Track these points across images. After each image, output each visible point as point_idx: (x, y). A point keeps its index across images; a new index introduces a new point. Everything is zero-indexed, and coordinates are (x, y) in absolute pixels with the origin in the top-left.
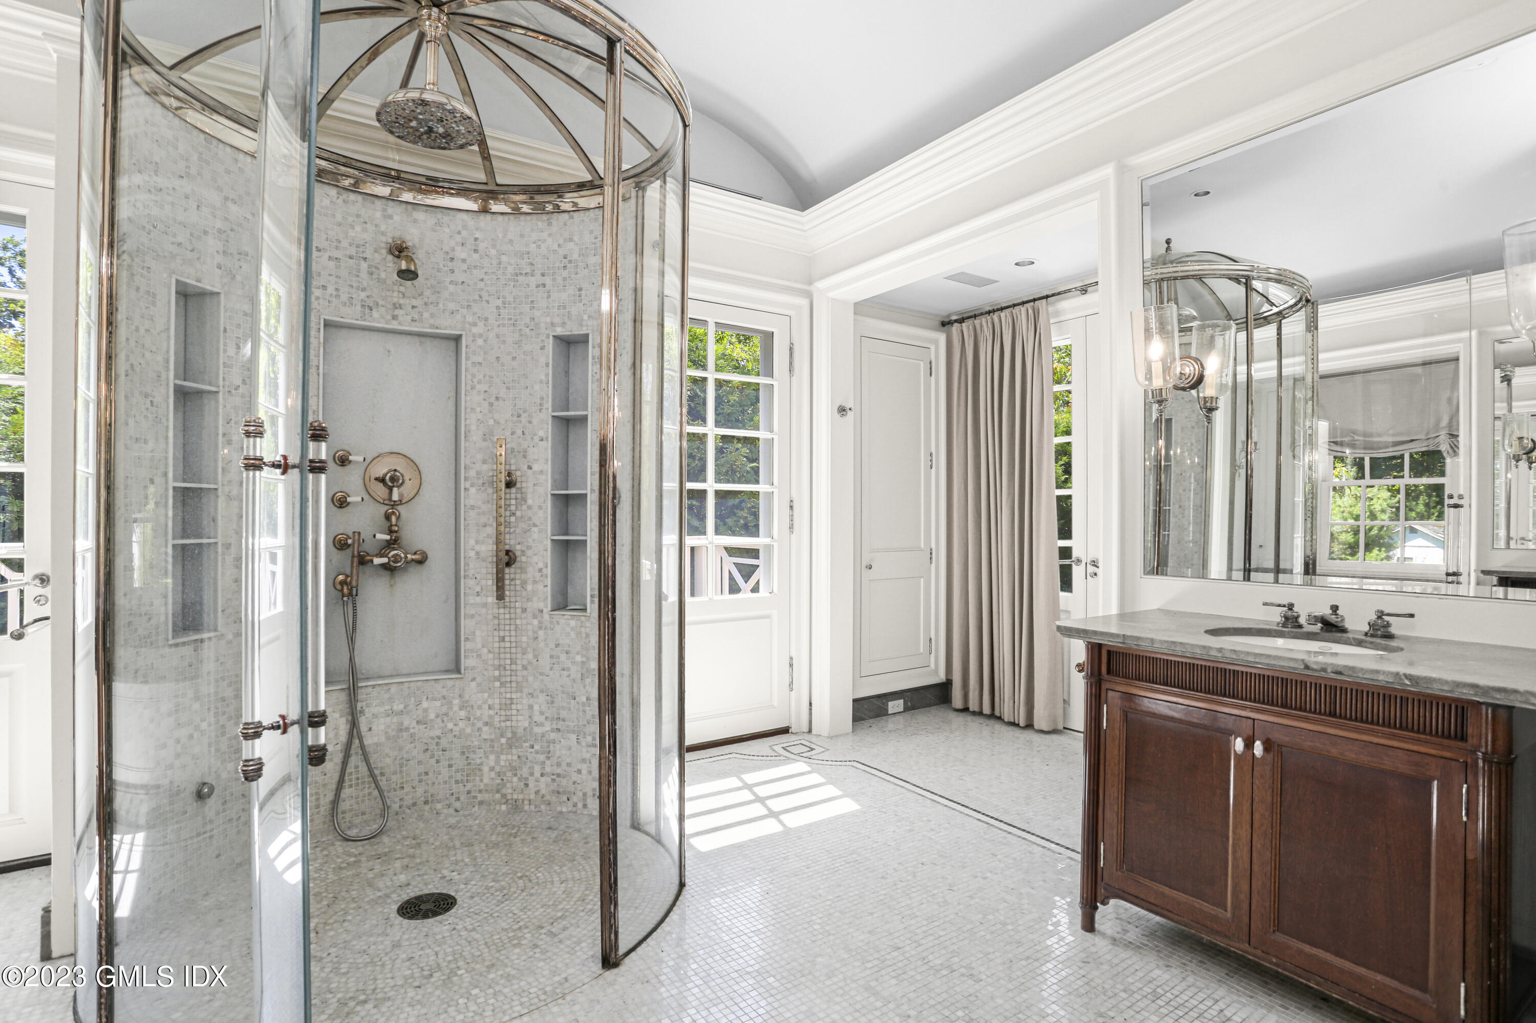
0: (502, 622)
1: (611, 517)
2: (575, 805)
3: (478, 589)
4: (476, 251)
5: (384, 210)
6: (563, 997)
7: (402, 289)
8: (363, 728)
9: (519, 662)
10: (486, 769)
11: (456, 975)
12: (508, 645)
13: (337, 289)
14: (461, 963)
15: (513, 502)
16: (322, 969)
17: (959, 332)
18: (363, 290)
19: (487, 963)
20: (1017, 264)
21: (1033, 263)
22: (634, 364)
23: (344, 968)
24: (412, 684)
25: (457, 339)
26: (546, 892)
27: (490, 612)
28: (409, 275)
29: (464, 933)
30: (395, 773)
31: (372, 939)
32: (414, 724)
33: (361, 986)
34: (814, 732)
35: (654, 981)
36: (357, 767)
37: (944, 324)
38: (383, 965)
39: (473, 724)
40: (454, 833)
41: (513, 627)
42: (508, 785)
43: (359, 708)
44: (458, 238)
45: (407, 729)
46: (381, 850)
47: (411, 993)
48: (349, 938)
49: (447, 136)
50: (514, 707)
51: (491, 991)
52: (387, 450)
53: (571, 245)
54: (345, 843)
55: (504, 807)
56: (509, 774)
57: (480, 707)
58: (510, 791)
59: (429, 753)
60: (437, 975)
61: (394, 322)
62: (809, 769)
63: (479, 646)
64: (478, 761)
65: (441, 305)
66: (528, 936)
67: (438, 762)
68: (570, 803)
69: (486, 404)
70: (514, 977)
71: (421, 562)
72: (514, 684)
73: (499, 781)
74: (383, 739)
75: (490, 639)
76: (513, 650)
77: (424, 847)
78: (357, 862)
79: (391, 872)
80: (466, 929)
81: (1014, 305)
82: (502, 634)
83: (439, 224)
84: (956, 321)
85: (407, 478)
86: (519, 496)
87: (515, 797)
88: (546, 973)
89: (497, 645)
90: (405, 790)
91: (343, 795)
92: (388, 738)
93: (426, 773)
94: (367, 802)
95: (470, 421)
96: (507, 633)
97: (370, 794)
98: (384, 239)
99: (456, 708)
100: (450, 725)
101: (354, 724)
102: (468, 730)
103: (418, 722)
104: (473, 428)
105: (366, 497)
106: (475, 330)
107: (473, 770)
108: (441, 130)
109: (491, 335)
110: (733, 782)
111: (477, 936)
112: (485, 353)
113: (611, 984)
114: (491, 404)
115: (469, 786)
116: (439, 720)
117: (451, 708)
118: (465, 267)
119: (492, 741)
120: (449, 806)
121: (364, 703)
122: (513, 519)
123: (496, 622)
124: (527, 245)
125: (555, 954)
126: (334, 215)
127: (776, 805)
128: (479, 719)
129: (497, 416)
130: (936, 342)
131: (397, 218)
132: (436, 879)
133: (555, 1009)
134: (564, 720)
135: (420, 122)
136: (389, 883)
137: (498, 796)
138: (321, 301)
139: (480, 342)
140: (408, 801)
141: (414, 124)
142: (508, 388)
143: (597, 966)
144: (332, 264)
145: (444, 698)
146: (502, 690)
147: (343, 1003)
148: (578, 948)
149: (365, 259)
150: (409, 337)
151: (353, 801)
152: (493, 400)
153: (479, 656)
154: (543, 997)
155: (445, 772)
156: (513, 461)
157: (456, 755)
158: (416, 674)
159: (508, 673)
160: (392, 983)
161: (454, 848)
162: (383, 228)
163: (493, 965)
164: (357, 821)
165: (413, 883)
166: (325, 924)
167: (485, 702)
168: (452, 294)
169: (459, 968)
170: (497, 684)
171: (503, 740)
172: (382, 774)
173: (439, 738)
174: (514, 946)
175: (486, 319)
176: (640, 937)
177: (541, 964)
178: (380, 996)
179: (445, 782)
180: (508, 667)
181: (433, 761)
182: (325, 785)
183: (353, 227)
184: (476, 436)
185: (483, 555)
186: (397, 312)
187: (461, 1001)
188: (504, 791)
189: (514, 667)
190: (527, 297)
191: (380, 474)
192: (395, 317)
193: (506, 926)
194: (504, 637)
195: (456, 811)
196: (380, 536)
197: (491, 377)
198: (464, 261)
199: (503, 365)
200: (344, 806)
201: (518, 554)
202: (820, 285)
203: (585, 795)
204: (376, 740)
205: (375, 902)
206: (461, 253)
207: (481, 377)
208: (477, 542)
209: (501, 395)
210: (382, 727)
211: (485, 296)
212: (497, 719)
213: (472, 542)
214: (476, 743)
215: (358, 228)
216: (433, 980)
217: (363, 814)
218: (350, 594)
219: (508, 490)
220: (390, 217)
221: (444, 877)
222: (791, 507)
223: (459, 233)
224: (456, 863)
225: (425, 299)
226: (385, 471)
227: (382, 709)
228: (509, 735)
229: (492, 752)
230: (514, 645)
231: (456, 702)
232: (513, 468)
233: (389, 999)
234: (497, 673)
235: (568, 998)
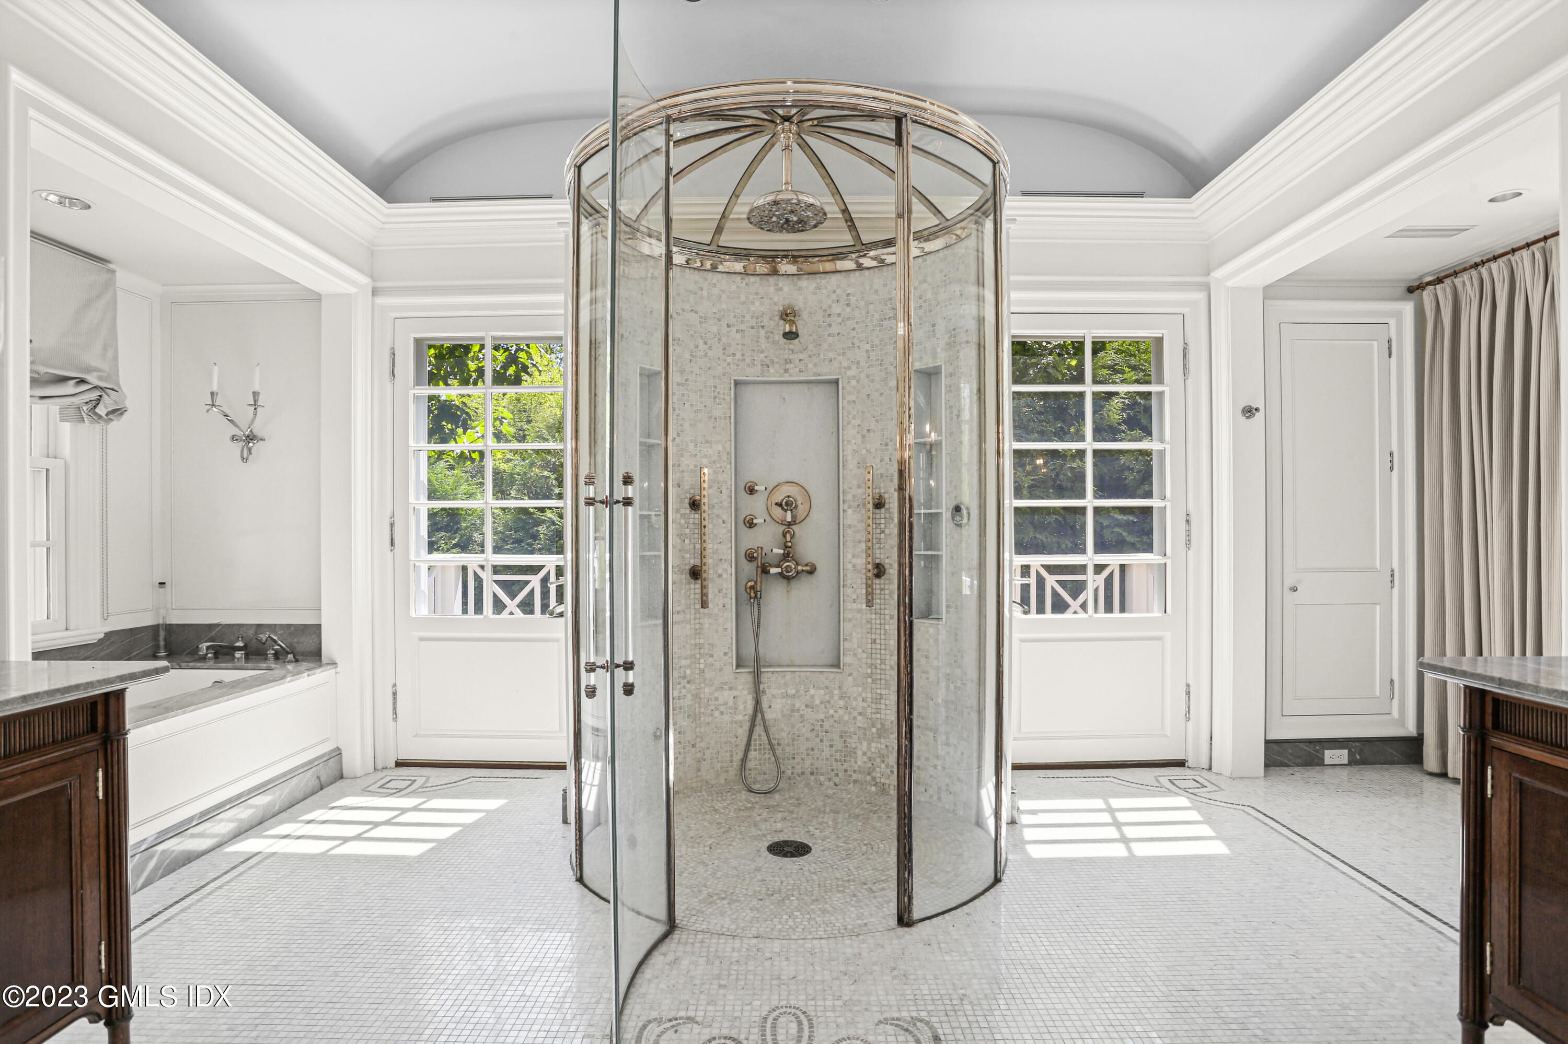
0: (874, 626)
1: (907, 534)
2: (931, 797)
3: (854, 597)
4: (848, 305)
5: (776, 285)
6: (857, 936)
7: (791, 347)
8: (765, 705)
9: (887, 662)
10: (859, 753)
11: (789, 899)
12: (878, 647)
13: (743, 355)
14: (796, 893)
15: (883, 521)
16: (706, 871)
17: (1432, 297)
18: (762, 352)
19: (814, 898)
20: (1491, 201)
21: (1520, 194)
22: (979, 390)
23: (719, 874)
24: (802, 674)
25: (836, 382)
26: (881, 860)
27: (864, 617)
28: (791, 336)
29: (806, 873)
30: (788, 745)
31: (743, 861)
32: (803, 707)
33: (725, 889)
34: (1214, 769)
35: (935, 946)
36: (760, 735)
37: (1411, 290)
38: (744, 880)
39: (850, 713)
40: (829, 801)
41: (882, 632)
42: (878, 770)
43: (761, 689)
44: (834, 297)
45: (798, 710)
46: (772, 802)
47: (755, 902)
48: (729, 856)
49: (800, 221)
50: (883, 701)
51: (808, 916)
52: (784, 480)
53: (925, 286)
54: (748, 793)
55: (873, 789)
56: (878, 760)
57: (855, 699)
58: (878, 775)
59: (815, 733)
60: (775, 895)
61: (786, 375)
62: (1190, 805)
63: (855, 646)
64: (854, 745)
65: (822, 356)
66: (852, 887)
67: (821, 741)
68: (927, 794)
69: (859, 436)
70: (828, 912)
71: (811, 572)
72: (883, 682)
73: (870, 765)
74: (780, 716)
75: (864, 640)
76: (883, 652)
77: (803, 807)
78: (752, 808)
79: (772, 820)
80: (809, 871)
81: (1514, 251)
82: (873, 636)
83: (819, 288)
84: (1429, 283)
85: (799, 503)
86: (887, 515)
87: (883, 781)
88: (853, 916)
89: (869, 646)
90: (796, 760)
91: (749, 756)
92: (783, 716)
93: (813, 749)
94: (767, 765)
95: (848, 451)
96: (878, 637)
97: (769, 759)
98: (776, 308)
99: (836, 698)
100: (831, 712)
101: (757, 702)
102: (846, 718)
103: (806, 706)
104: (850, 457)
105: (768, 519)
106: (849, 373)
107: (850, 753)
108: (795, 219)
109: (863, 376)
110: (1099, 803)
111: (815, 877)
112: (858, 392)
113: (899, 938)
114: (863, 436)
115: (846, 765)
116: (823, 706)
117: (832, 697)
118: (839, 320)
119: (865, 729)
120: (830, 780)
121: (766, 686)
122: (882, 536)
123: (869, 626)
124: (890, 292)
125: (867, 905)
126: (739, 297)
127: (1130, 832)
128: (855, 709)
129: (868, 446)
130: (1399, 315)
131: (786, 289)
132: (802, 832)
133: (848, 942)
134: (923, 718)
135: (778, 216)
136: (768, 827)
137: (869, 778)
138: (732, 366)
139: (854, 383)
140: (798, 770)
141: (774, 219)
142: (877, 421)
143: (893, 921)
144: (739, 336)
145: (827, 688)
146: (874, 686)
147: (710, 895)
148: (885, 906)
149: (763, 327)
150: (800, 385)
151: (757, 762)
152: (865, 432)
153: (855, 655)
154: (842, 931)
155: (827, 750)
156: (882, 485)
157: (836, 738)
158: (806, 666)
159: (879, 671)
160: (745, 892)
161: (824, 812)
162: (776, 299)
163: (817, 900)
164: (760, 778)
165: (786, 831)
166: (718, 844)
167: (860, 695)
168: (830, 345)
169: (793, 895)
170: (870, 680)
171: (874, 730)
172: (779, 744)
173: (823, 721)
174: (839, 891)
175: (858, 363)
176: (940, 911)
177: (852, 909)
178: (734, 898)
179: (827, 759)
180: (878, 666)
181: (818, 740)
182: (737, 746)
183: (753, 303)
184: (852, 464)
185: (858, 567)
186: (788, 366)
187: (785, 917)
188: (874, 774)
189: (883, 666)
190: (891, 338)
191: (779, 500)
192: (786, 371)
193: (838, 876)
194: (875, 640)
195: (836, 785)
196: (776, 551)
197: (863, 412)
198: (839, 315)
199: (872, 401)
200: (751, 764)
201: (887, 567)
202: (1218, 274)
203: (939, 788)
204: (774, 716)
205: (755, 838)
206: (836, 309)
207: (855, 413)
208: (854, 556)
209: (872, 427)
210: (779, 706)
211: (856, 341)
212: (869, 711)
213: (849, 556)
214: (852, 729)
215: (757, 303)
216: (773, 898)
217: (765, 774)
218: (756, 597)
219: (878, 511)
220: (781, 289)
221: (809, 832)
222: (1188, 521)
223: (834, 292)
224: (822, 823)
225: (810, 353)
226: (782, 497)
227: (779, 692)
228: (879, 726)
229: (865, 739)
230: (883, 647)
231: (836, 692)
232: (882, 491)
233: (739, 901)
234: (869, 671)
235: (861, 937)
